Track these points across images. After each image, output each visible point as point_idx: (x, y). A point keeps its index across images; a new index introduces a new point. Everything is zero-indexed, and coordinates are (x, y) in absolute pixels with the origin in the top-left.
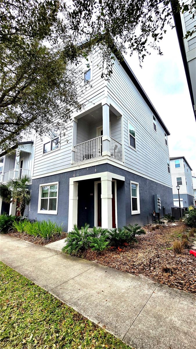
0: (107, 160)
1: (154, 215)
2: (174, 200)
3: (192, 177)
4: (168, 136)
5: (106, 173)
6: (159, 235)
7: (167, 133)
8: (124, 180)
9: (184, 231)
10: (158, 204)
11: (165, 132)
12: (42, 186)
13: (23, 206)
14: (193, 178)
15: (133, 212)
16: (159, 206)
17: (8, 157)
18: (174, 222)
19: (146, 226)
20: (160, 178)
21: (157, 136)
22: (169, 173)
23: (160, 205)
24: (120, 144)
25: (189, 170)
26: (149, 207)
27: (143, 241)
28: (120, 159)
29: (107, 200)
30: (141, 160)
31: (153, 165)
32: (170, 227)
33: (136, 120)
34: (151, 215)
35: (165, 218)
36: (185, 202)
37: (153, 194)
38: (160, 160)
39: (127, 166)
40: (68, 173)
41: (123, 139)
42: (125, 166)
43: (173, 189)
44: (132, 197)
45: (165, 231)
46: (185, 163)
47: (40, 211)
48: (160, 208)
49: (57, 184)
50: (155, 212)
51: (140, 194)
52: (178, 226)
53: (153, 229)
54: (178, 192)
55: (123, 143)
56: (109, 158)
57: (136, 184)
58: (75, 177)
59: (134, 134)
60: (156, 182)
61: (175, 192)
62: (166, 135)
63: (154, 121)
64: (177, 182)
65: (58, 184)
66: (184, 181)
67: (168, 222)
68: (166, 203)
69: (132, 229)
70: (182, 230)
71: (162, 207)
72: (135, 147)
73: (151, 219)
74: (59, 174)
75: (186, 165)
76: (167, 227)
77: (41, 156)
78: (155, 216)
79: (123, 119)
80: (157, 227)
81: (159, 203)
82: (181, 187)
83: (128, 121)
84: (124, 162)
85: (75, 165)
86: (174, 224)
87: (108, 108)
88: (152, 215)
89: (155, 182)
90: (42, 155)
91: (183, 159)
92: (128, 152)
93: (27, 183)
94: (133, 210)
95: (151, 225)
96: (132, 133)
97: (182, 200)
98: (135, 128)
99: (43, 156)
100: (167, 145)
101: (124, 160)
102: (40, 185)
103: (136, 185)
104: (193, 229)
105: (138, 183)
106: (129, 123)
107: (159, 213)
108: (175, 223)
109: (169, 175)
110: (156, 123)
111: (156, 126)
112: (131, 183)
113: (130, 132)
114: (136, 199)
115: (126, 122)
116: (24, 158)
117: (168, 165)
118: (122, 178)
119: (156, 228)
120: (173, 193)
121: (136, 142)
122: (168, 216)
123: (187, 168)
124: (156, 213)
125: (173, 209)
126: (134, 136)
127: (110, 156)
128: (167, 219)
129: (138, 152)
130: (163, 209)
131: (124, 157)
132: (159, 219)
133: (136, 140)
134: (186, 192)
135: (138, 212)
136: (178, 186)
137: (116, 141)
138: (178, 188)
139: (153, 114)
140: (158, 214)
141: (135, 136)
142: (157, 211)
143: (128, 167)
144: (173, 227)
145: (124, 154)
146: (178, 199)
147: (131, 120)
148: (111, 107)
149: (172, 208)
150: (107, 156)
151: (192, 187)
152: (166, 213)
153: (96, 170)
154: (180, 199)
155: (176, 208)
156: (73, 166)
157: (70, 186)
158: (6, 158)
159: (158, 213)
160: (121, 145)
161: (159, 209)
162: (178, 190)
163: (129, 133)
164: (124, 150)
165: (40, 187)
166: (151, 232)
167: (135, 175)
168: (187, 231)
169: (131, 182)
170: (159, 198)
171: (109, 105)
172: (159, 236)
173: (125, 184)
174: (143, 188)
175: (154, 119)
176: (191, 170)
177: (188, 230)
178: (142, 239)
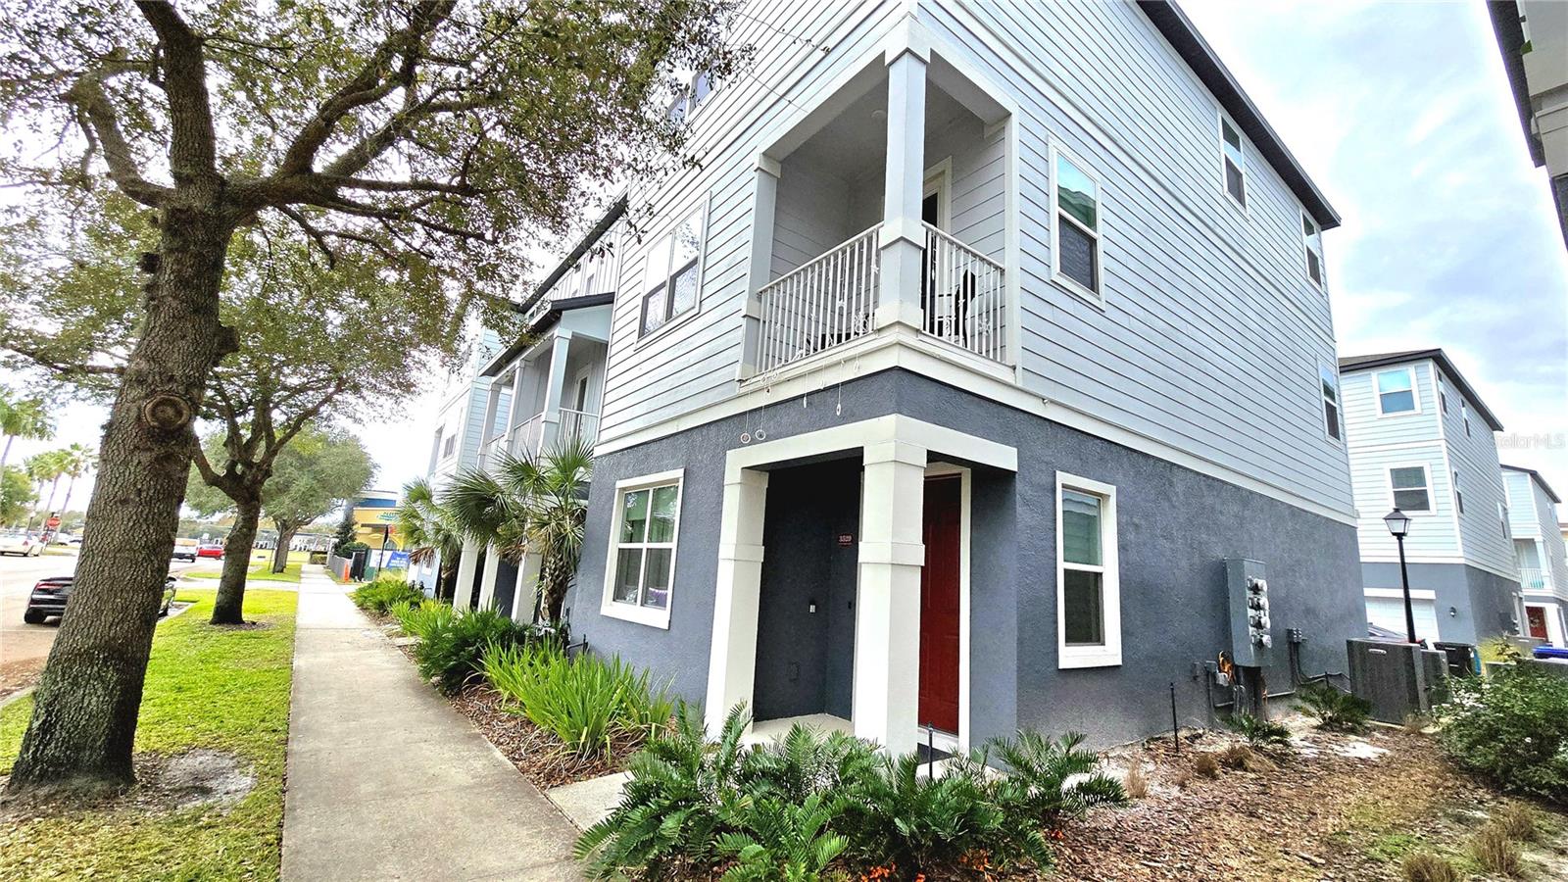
0: (896, 350)
1: (1222, 678)
2: (1368, 592)
3: (1502, 466)
4: (1326, 234)
5: (890, 422)
6: (1235, 822)
7: (1321, 216)
8: (1016, 470)
9: (1431, 813)
10: (1251, 612)
11: (1302, 211)
12: (624, 489)
13: (558, 576)
14: (1506, 474)
15: (1072, 656)
16: (1259, 625)
17: (532, 364)
18: (1366, 732)
19: (1165, 741)
20: (1266, 464)
21: (1248, 228)
22: (1332, 440)
23: (1266, 620)
24: (997, 268)
25: (1478, 425)
26: (1189, 627)
27: (1106, 848)
28: (995, 349)
29: (887, 574)
30: (1137, 358)
31: (1221, 389)
32: (1329, 768)
33: (1107, 142)
34: (1201, 680)
35: (1299, 702)
36: (1453, 610)
37: (1219, 553)
38: (1270, 360)
39: (1031, 390)
40: (724, 426)
41: (1014, 240)
42: (1019, 385)
43: (1359, 534)
44: (1062, 566)
45: (1284, 792)
46: (1444, 386)
47: (608, 607)
48: (1266, 639)
49: (677, 480)
50: (1228, 658)
51: (1122, 548)
52: (1386, 766)
53: (1206, 770)
54: (1398, 553)
55: (1011, 261)
56: (911, 339)
57: (1100, 495)
58: (749, 445)
59: (1088, 214)
60: (1238, 488)
61: (1375, 545)
62: (1309, 230)
63: (1226, 149)
64: (1396, 494)
65: (682, 480)
66: (1440, 487)
67: (1318, 728)
68: (1309, 612)
69: (1042, 765)
70: (1421, 805)
71: (1283, 635)
72: (1093, 286)
73: (1202, 700)
74: (689, 434)
75: (1455, 398)
76: (1306, 761)
77: (630, 351)
78: (1229, 690)
79: (1014, 131)
80: (1236, 761)
81: (1258, 607)
82: (1415, 520)
83: (1053, 142)
84: (1014, 368)
85: (751, 388)
86: (1360, 748)
87: (922, 70)
88: (1210, 675)
89: (1234, 486)
90: (633, 347)
91: (1431, 365)
92: (1047, 312)
93: (580, 474)
94: (1069, 640)
95: (1201, 736)
96: (1079, 210)
97: (1429, 601)
98: (1093, 180)
99: (637, 351)
100: (1318, 280)
101: (1014, 354)
102: (620, 484)
103: (1101, 497)
104: (1512, 807)
105: (1110, 490)
106: (1060, 153)
107: (1258, 669)
108: (1374, 742)
109: (1334, 452)
110: (1246, 159)
111: (1244, 177)
112: (1064, 486)
113: (1063, 201)
114: (1098, 576)
115: (1039, 147)
116: (590, 366)
117: (1329, 392)
118: (1002, 456)
119: (1225, 764)
120: (1361, 553)
121: (1102, 261)
122: (1323, 694)
123: (1465, 412)
124: (1235, 668)
125: (1358, 652)
126: (1092, 223)
127: (918, 331)
128: (1313, 710)
129: (1111, 312)
130: (1293, 647)
131: (1015, 338)
132: (1257, 703)
133: (1102, 245)
134: (1461, 554)
135: (1109, 652)
136: (1396, 515)
137: (975, 255)
138: (1399, 527)
139: (1221, 113)
140: (1253, 677)
141: (1099, 223)
142: (1246, 657)
143: (1041, 393)
144: (1352, 766)
145: (1015, 319)
146: (1400, 593)
147: (1070, 140)
148: (937, 68)
149: (1349, 643)
150: (897, 329)
151: (1505, 527)
152: (1313, 672)
153: (839, 406)
154: (1414, 594)
155: (1378, 646)
156: (743, 390)
157: (725, 489)
158: (524, 369)
159: (1247, 670)
160: (1003, 271)
161: (1260, 644)
162: (1400, 536)
163: (1056, 209)
164: (1015, 300)
165: (617, 491)
166: (1183, 786)
167: (1090, 443)
168: (1460, 819)
169: (1063, 478)
170: (1262, 583)
171: (928, 59)
172: (1233, 823)
173: (1019, 486)
174: (1146, 517)
175: (1231, 138)
176: (1494, 425)
177: (1466, 806)
178: (1103, 838)
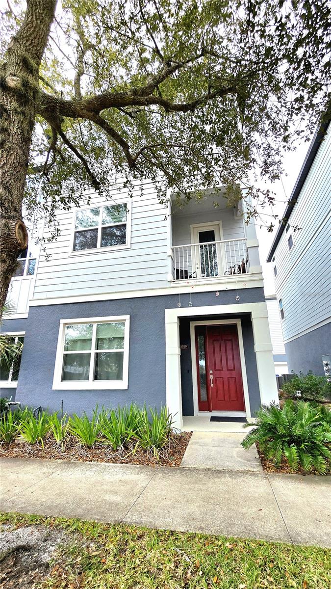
12: (66, 324)
40: (160, 299)
47: (58, 384)
49: (125, 320)
58: (180, 307)
74: (131, 300)
77: (66, 255)
85: (181, 285)
99: (70, 257)
102: (63, 321)
153: (238, 297)
157: (166, 324)
